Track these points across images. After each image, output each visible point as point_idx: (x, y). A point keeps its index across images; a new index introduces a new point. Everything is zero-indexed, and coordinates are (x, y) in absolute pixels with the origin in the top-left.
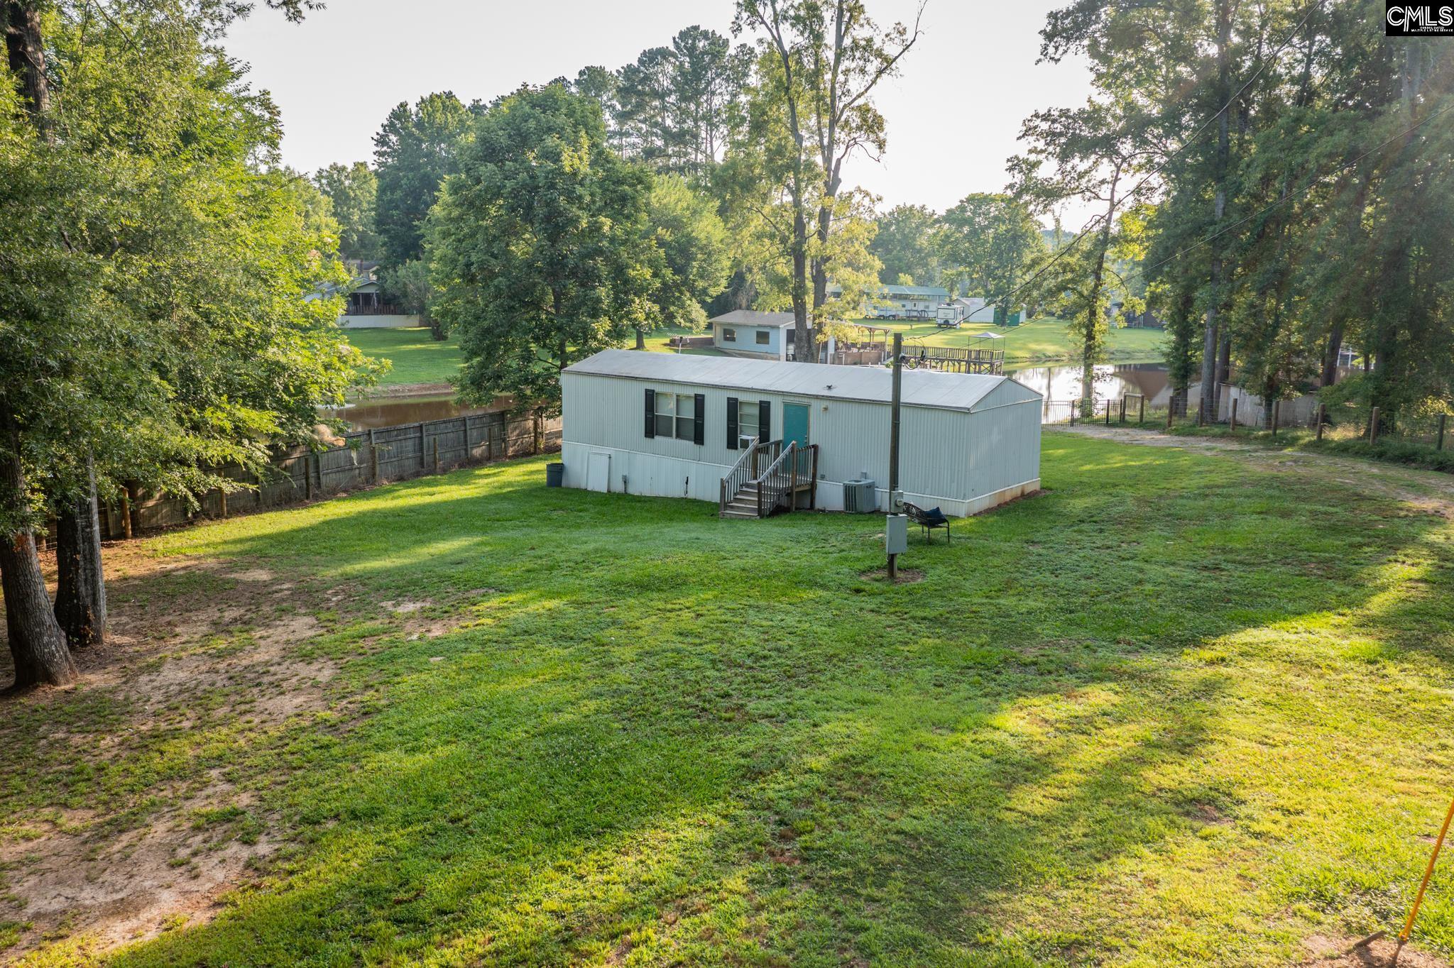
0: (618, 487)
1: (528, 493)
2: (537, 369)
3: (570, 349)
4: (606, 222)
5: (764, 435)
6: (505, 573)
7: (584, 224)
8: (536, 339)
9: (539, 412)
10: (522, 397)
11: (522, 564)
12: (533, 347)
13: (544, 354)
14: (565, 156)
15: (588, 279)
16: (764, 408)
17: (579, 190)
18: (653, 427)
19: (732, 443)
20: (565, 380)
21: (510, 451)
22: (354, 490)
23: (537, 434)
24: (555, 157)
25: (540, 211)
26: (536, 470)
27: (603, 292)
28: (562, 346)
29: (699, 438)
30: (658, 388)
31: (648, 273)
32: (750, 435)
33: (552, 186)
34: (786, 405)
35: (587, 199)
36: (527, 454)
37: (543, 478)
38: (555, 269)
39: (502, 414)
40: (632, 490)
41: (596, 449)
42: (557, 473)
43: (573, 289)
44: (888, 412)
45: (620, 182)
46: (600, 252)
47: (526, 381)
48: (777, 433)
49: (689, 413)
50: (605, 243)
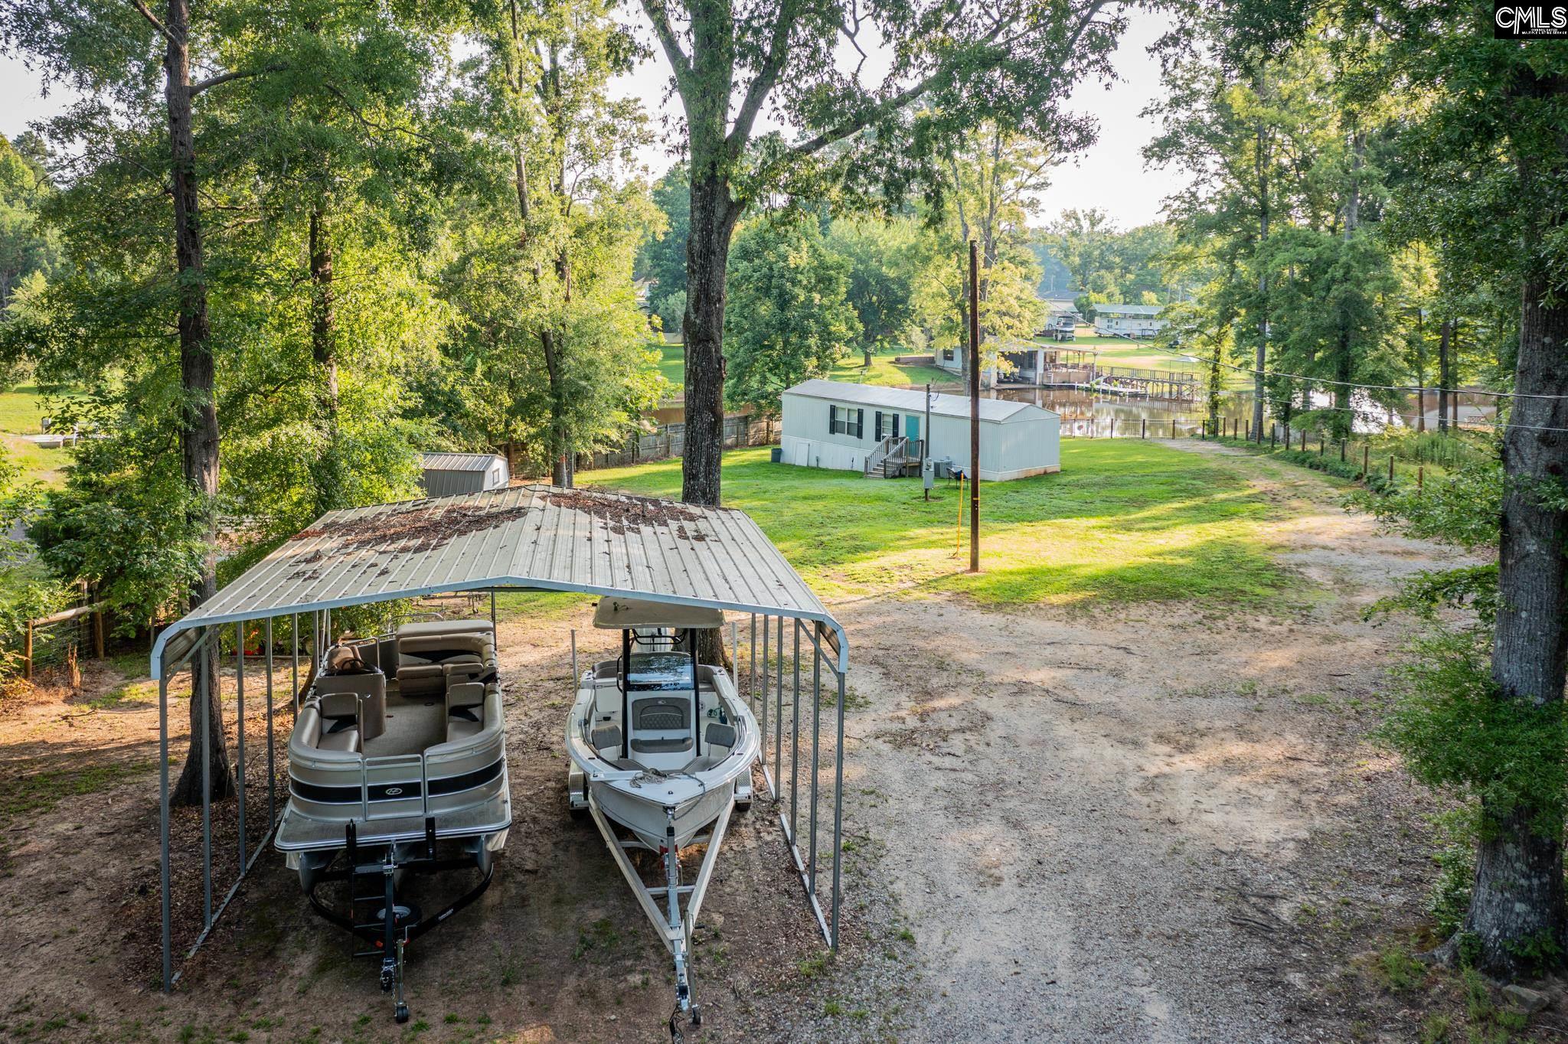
0: (813, 463)
1: (761, 465)
2: (770, 389)
3: (792, 376)
4: (816, 297)
5: (895, 434)
6: (741, 493)
7: (802, 298)
8: (770, 370)
9: (771, 417)
10: (760, 406)
11: (750, 491)
12: (768, 375)
13: (774, 379)
14: (791, 258)
15: (804, 333)
16: (896, 418)
17: (800, 277)
18: (834, 427)
19: (878, 438)
20: (784, 398)
21: (751, 442)
22: (656, 460)
23: (769, 431)
24: (785, 259)
25: (775, 292)
26: (766, 454)
27: (813, 341)
28: (787, 375)
29: (860, 435)
30: (838, 405)
31: (843, 328)
32: (888, 434)
33: (782, 276)
34: (908, 417)
35: (805, 282)
36: (761, 444)
37: (769, 458)
38: (784, 327)
39: (747, 417)
40: (821, 465)
41: (801, 440)
42: (777, 455)
43: (794, 339)
44: (969, 424)
45: (827, 268)
46: (812, 316)
47: (763, 397)
48: (902, 433)
49: (854, 419)
50: (816, 310)
